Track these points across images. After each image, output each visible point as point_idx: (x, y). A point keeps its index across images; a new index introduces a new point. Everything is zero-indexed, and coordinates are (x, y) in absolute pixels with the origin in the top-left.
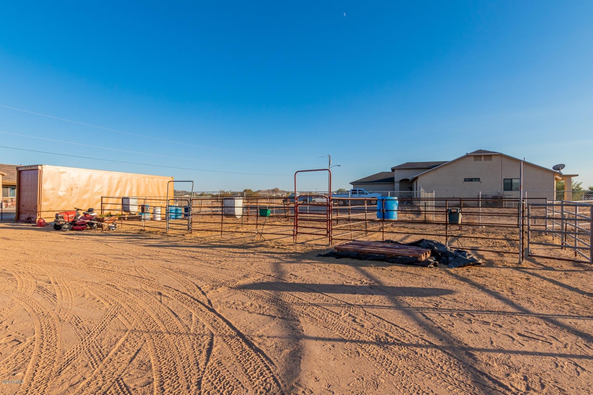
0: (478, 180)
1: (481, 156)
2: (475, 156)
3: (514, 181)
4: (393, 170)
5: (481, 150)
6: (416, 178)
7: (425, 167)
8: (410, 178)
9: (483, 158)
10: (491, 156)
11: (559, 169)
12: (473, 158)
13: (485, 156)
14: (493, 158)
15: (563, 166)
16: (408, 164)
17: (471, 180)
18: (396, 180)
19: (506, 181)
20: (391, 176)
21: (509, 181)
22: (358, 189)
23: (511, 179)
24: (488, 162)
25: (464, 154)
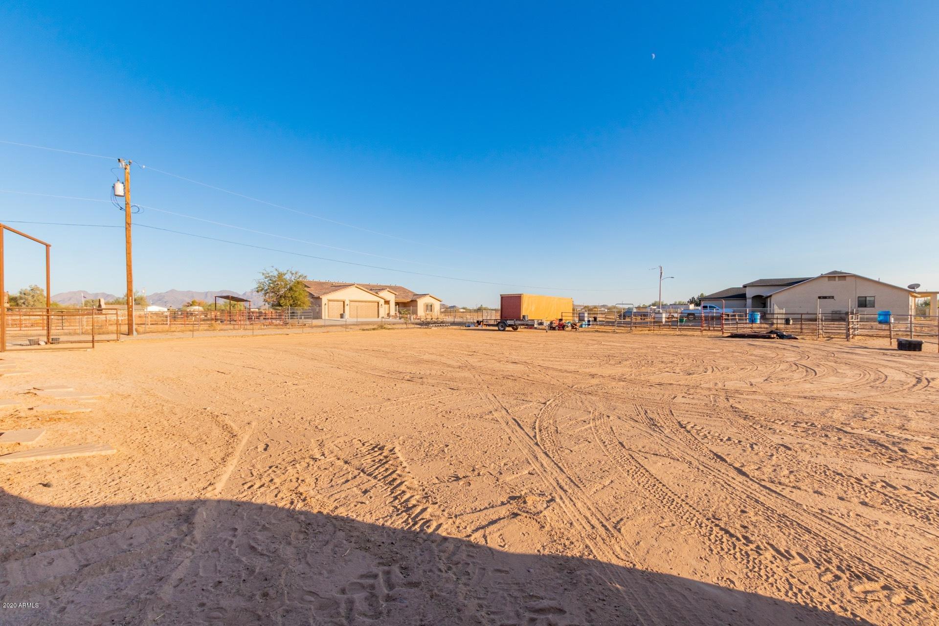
0: (833, 297)
1: (835, 277)
2: (829, 277)
3: (868, 299)
4: (745, 287)
5: (836, 271)
6: (770, 296)
7: (780, 284)
8: (765, 295)
9: (837, 279)
10: (845, 277)
11: (914, 288)
12: (827, 279)
13: (839, 277)
14: (847, 278)
15: (918, 286)
16: (761, 281)
17: (825, 298)
18: (748, 296)
19: (860, 299)
20: (742, 292)
21: (864, 299)
22: (708, 305)
23: (866, 297)
24: (842, 282)
25: (819, 275)
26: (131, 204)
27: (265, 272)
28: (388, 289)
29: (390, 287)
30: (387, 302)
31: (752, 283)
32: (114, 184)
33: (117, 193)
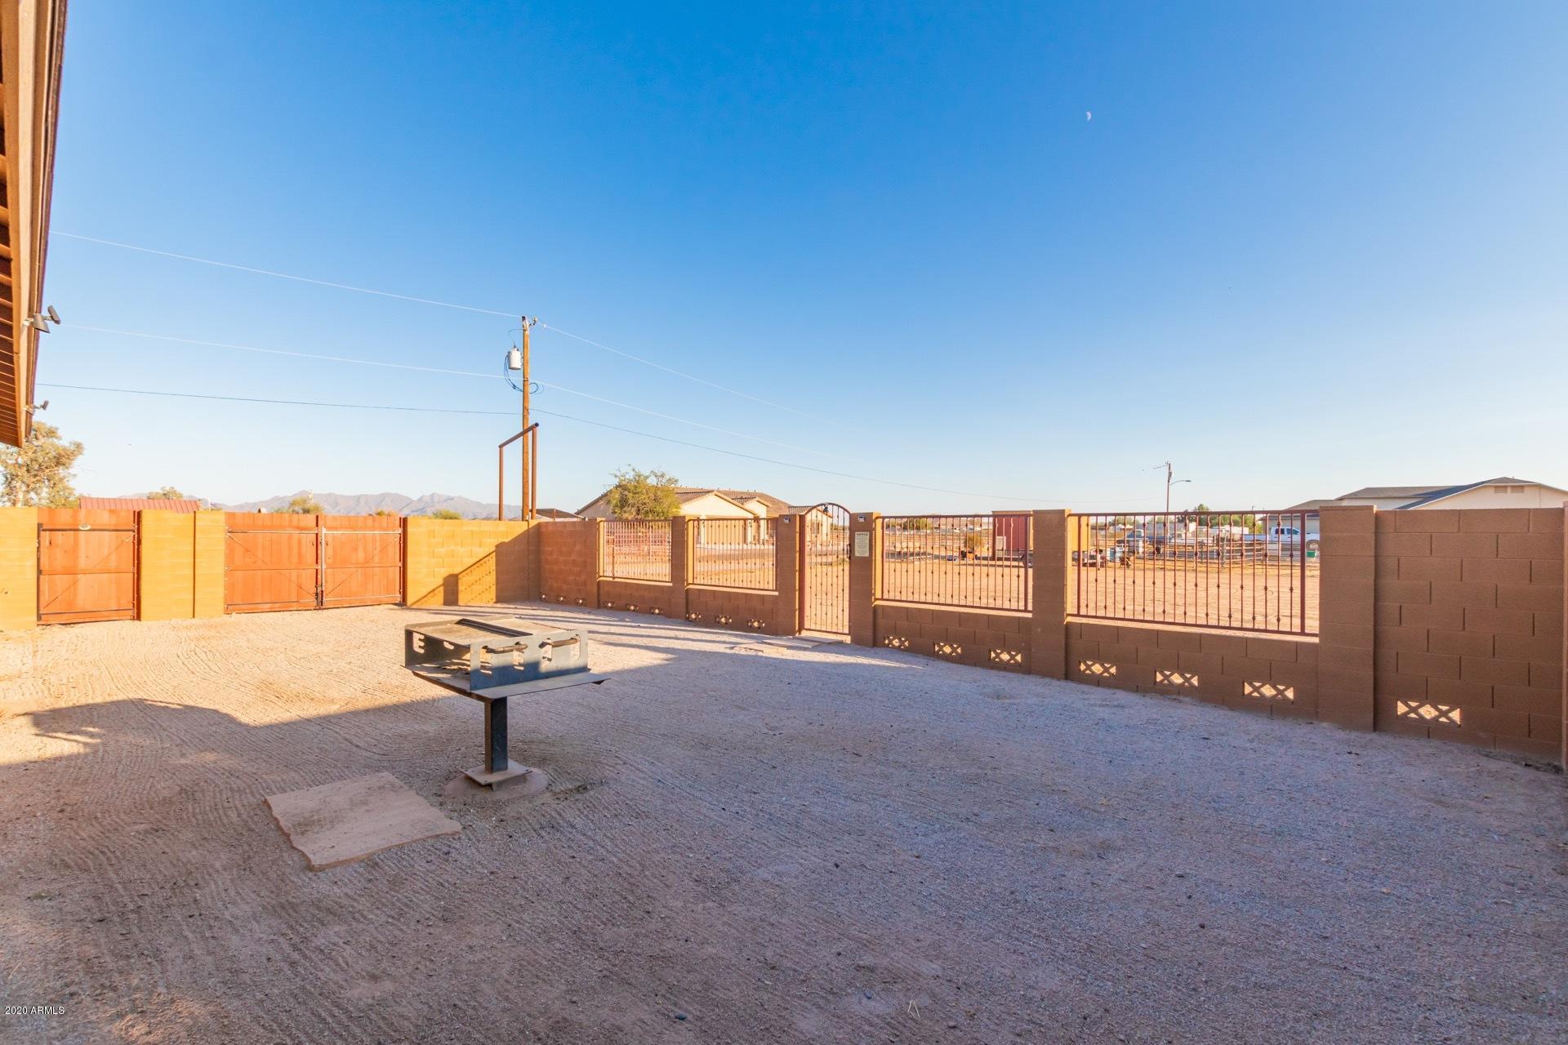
1: (1506, 487)
2: (1496, 487)
5: (1506, 478)
7: (1402, 495)
9: (1509, 490)
10: (1522, 487)
12: (1492, 490)
13: (1513, 487)
14: (1526, 489)
16: (1368, 490)
24: (1518, 495)
26: (530, 381)
27: (618, 474)
28: (757, 499)
29: (762, 496)
30: (757, 519)
31: (1355, 494)
32: (509, 353)
33: (513, 366)
